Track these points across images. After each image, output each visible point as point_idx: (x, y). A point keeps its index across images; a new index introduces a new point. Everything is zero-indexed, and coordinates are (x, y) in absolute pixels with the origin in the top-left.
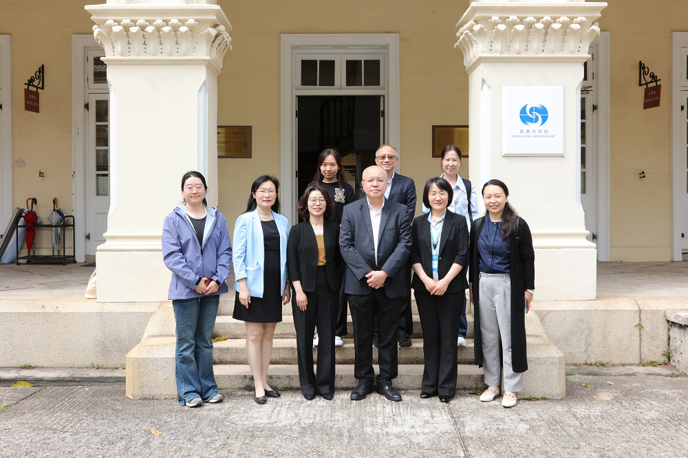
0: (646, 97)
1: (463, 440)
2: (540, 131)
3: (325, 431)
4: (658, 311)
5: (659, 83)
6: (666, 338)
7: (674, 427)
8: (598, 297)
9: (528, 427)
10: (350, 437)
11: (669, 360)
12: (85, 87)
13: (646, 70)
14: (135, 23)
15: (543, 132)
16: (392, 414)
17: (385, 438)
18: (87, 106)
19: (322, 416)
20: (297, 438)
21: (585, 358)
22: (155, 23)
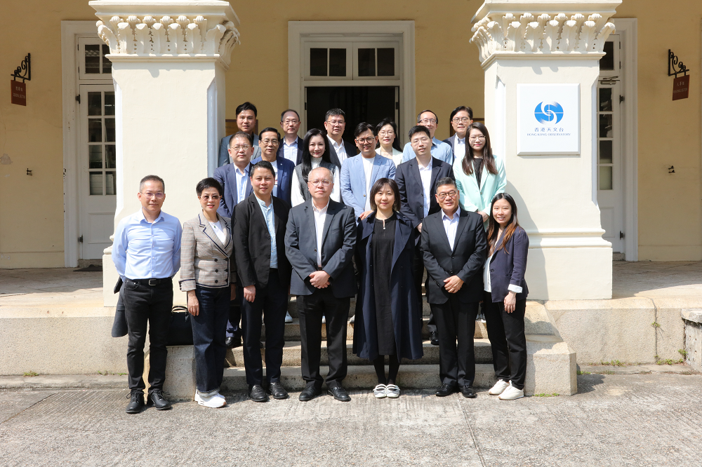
0: (675, 87)
1: (473, 431)
2: (555, 130)
3: (342, 426)
4: (674, 310)
5: (687, 73)
6: (682, 337)
7: (676, 418)
8: (614, 297)
9: (537, 419)
10: (366, 430)
11: (685, 358)
12: (76, 77)
13: (675, 59)
14: (141, 20)
15: (558, 130)
16: (406, 410)
17: (399, 430)
18: (78, 98)
19: (338, 413)
20: (314, 431)
21: (601, 358)
22: (162, 20)
